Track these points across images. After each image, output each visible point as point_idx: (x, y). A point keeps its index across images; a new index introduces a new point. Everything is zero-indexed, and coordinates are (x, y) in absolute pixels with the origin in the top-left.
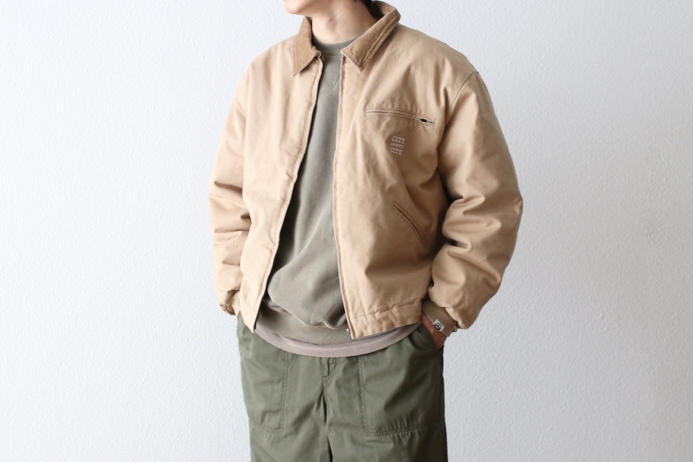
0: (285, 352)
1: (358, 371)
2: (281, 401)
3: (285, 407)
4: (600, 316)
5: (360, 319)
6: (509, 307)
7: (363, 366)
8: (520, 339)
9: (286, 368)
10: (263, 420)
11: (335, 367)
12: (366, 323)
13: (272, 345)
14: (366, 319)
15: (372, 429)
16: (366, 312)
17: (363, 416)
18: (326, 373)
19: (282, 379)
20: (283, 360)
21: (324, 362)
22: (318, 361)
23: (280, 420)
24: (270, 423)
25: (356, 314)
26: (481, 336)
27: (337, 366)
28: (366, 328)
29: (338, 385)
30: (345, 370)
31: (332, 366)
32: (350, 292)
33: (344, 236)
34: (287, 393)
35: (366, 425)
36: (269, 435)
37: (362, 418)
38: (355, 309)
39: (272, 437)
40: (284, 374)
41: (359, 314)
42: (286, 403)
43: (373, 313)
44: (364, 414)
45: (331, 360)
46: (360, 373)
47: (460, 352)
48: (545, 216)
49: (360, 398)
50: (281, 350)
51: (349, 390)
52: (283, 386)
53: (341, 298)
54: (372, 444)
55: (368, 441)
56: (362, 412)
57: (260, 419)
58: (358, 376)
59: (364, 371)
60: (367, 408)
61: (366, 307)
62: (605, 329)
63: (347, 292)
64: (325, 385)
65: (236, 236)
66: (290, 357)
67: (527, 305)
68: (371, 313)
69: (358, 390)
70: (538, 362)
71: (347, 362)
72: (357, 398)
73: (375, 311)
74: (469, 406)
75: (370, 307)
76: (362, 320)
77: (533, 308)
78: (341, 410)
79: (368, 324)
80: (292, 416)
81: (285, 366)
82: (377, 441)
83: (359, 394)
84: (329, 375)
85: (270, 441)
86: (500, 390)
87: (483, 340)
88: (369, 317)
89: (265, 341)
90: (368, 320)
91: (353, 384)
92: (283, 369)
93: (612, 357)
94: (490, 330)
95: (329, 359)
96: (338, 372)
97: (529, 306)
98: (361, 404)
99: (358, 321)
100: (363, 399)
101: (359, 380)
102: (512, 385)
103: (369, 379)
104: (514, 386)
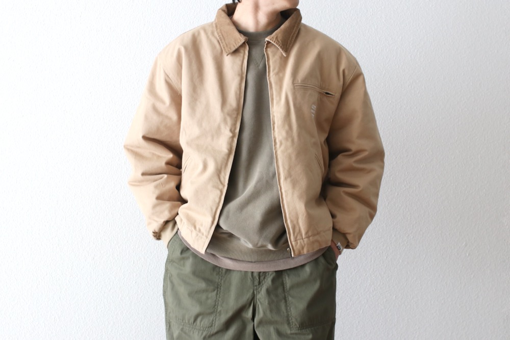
0: (220, 268)
1: (283, 281)
2: (215, 306)
3: (218, 310)
4: (463, 244)
5: (299, 241)
6: (393, 236)
7: (287, 278)
8: (401, 261)
9: (220, 280)
10: (195, 320)
11: (264, 278)
12: (303, 245)
13: (209, 263)
14: (304, 241)
15: (295, 325)
16: (304, 236)
17: (288, 315)
18: (256, 283)
19: (217, 287)
20: (218, 274)
21: (256, 275)
22: (250, 275)
23: (213, 321)
24: (202, 323)
25: (296, 237)
26: (371, 258)
27: (266, 278)
28: (303, 248)
29: (268, 292)
30: (273, 281)
31: (262, 278)
32: (292, 221)
33: (286, 179)
34: (220, 299)
35: (291, 321)
36: (201, 332)
37: (288, 316)
38: (296, 234)
39: (204, 334)
40: (218, 285)
41: (298, 238)
42: (219, 307)
43: (308, 237)
44: (289, 313)
45: (261, 274)
46: (285, 282)
47: (355, 270)
48: (422, 166)
49: (286, 301)
50: (217, 266)
51: (277, 296)
52: (217, 294)
53: (284, 225)
54: (294, 336)
55: (291, 334)
56: (287, 312)
57: (192, 320)
58: (283, 284)
59: (288, 281)
60: (291, 309)
61: (303, 232)
62: (468, 255)
63: (289, 221)
64: (255, 292)
65: (161, 178)
66: (224, 271)
67: (407, 235)
68: (307, 237)
69: (283, 295)
70: (415, 279)
71: (274, 274)
72: (283, 301)
73: (310, 235)
74: (361, 312)
75: (306, 233)
76: (300, 242)
77: (412, 237)
78: (271, 311)
79: (305, 245)
80: (224, 318)
81: (219, 278)
82: (299, 334)
83: (285, 298)
84: (259, 284)
85: (203, 336)
86: (385, 300)
87: (373, 261)
88: (306, 240)
89: (202, 259)
90: (305, 242)
91: (280, 291)
92: (217, 280)
93: (472, 276)
94: (378, 254)
95: (260, 272)
96: (268, 282)
97: (409, 235)
98: (286, 306)
99: (297, 243)
100: (288, 302)
101: (284, 288)
102: (394, 297)
103: (292, 287)
104: (396, 297)
